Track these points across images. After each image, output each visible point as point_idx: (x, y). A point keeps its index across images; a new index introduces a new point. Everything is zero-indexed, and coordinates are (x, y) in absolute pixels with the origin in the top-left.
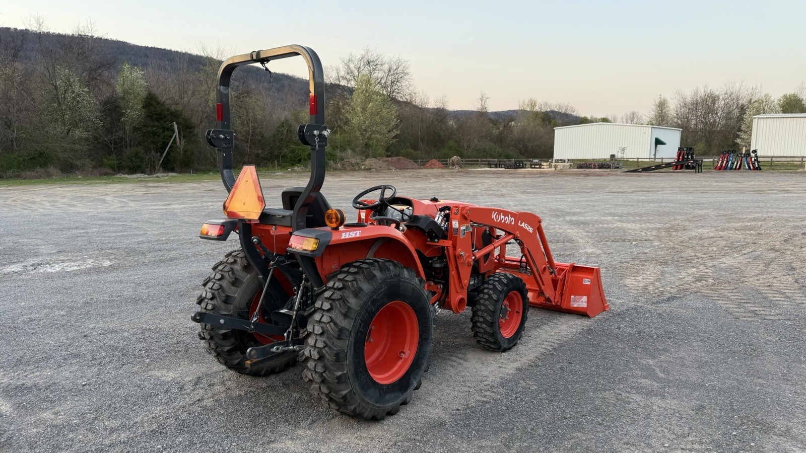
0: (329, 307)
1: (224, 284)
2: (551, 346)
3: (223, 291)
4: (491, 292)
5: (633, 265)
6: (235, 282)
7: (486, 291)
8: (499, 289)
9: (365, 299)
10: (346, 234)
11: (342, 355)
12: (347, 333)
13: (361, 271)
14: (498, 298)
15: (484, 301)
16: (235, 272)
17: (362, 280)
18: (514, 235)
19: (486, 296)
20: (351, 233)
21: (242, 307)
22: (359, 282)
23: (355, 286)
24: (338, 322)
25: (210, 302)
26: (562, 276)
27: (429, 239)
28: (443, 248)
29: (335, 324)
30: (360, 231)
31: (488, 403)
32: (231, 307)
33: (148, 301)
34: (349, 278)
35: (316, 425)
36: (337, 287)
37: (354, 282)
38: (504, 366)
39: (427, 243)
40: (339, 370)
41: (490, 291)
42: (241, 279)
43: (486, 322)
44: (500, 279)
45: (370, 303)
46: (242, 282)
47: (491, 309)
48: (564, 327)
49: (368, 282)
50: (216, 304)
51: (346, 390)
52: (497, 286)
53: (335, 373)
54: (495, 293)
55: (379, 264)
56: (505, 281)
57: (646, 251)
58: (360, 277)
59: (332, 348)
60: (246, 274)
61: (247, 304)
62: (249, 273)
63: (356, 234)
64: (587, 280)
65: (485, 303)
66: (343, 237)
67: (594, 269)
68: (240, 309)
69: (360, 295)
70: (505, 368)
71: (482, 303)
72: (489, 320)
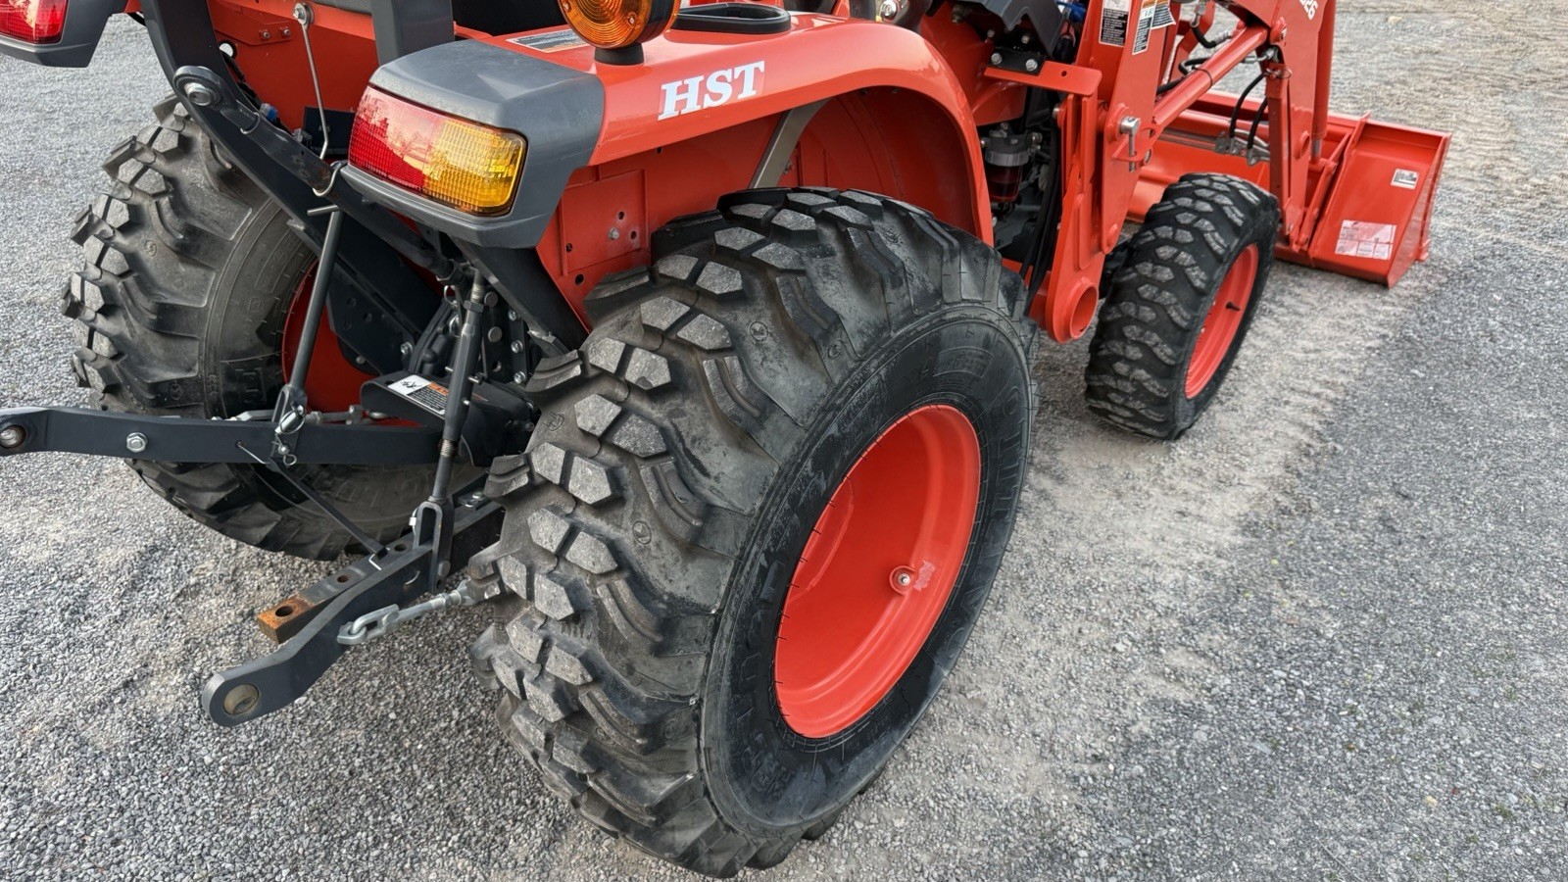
0: (605, 491)
1: (150, 246)
2: (1314, 411)
3: (146, 284)
4: (1185, 257)
5: (1420, 91)
6: (192, 246)
7: (1165, 252)
8: (1216, 247)
9: (788, 450)
10: (683, 89)
11: (676, 721)
12: (700, 626)
13: (757, 284)
14: (1210, 283)
15: (1155, 290)
16: (188, 198)
17: (769, 342)
18: (1269, 29)
19: (1166, 274)
20: (712, 84)
21: (242, 345)
22: (756, 356)
23: (740, 383)
24: (653, 572)
25: (101, 322)
26: (1334, 160)
27: (996, 58)
28: (1054, 97)
29: (639, 584)
30: (761, 65)
31: (1196, 714)
32: (192, 350)
33: (58, 181)
34: (702, 332)
35: (568, 849)
36: (643, 379)
37: (731, 362)
38: (1192, 507)
39: (989, 73)
40: (661, 770)
41: (1183, 255)
42: (217, 230)
43: (1151, 362)
44: (1218, 207)
45: (809, 463)
46: (220, 245)
47: (1178, 319)
48: (1320, 326)
49: (801, 355)
50: (128, 335)
51: (692, 827)
52: (1208, 236)
53: (644, 783)
54: (1199, 262)
55: (843, 238)
56: (1237, 216)
57: (1435, 47)
58: (755, 323)
59: (625, 693)
60: (235, 207)
61: (260, 332)
62: (248, 205)
63: (738, 84)
64: (1407, 173)
65: (1159, 299)
66: (669, 111)
67: (1440, 138)
68: (233, 355)
69: (762, 437)
70: (1200, 518)
71: (1146, 295)
72: (1164, 358)
